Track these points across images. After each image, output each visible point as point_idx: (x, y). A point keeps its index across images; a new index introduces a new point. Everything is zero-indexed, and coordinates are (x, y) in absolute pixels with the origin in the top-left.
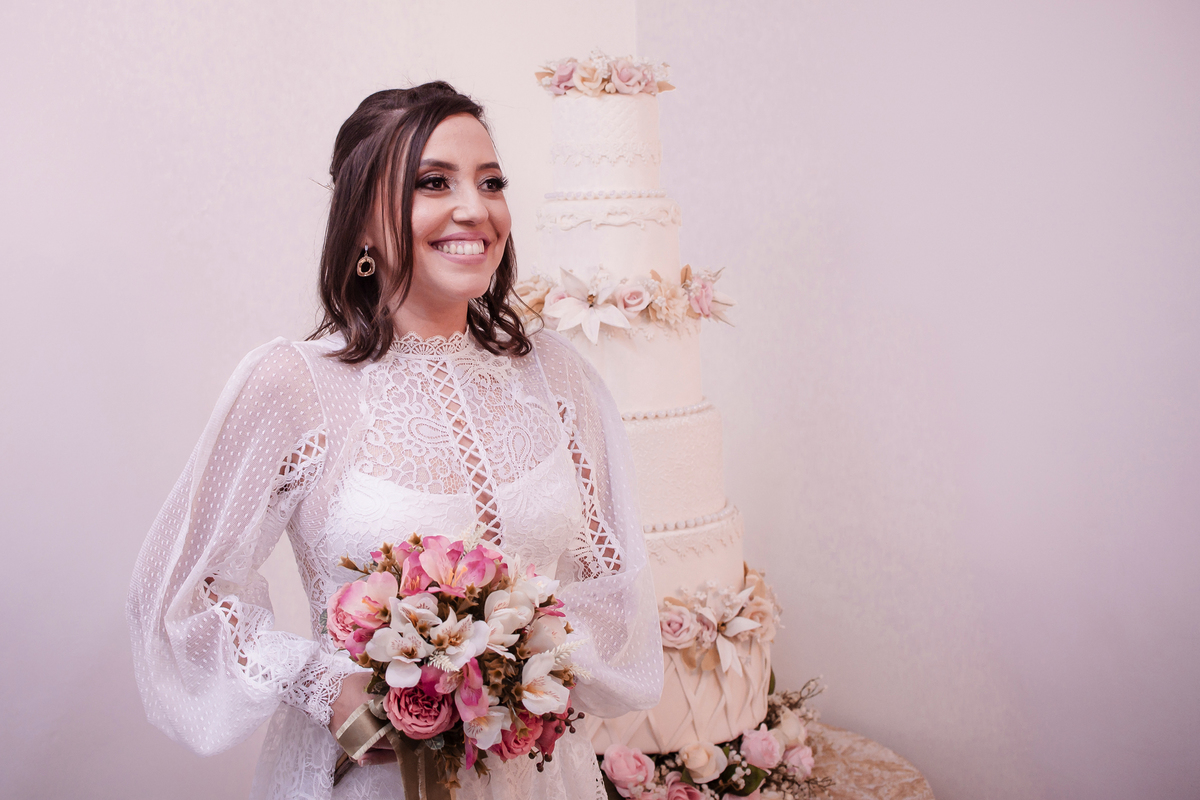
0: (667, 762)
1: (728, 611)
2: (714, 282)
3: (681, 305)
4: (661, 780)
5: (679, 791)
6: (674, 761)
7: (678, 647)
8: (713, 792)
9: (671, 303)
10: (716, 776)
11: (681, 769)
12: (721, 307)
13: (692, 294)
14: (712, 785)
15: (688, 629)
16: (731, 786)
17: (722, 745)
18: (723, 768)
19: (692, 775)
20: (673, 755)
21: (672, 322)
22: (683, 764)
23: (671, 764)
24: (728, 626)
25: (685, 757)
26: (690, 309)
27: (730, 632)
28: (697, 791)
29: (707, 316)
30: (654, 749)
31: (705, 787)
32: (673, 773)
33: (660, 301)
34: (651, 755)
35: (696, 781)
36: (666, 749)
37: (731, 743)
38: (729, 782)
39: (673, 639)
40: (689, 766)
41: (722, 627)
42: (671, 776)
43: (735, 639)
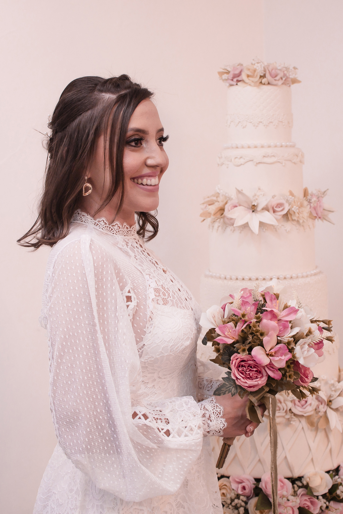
0: (297, 482)
1: (333, 393)
2: (322, 197)
3: (306, 211)
4: (295, 494)
5: (306, 500)
6: (301, 482)
7: (305, 415)
8: (325, 501)
9: (301, 210)
10: (326, 491)
11: (306, 487)
12: (326, 213)
13: (312, 205)
14: (324, 496)
15: (310, 404)
16: (334, 497)
17: (328, 472)
18: (330, 486)
19: (313, 491)
20: (300, 479)
21: (301, 221)
22: (308, 484)
23: (300, 484)
24: (333, 402)
25: (308, 479)
26: (311, 213)
27: (334, 406)
28: (316, 500)
29: (320, 218)
30: (289, 475)
31: (320, 497)
32: (301, 490)
33: (295, 208)
34: (288, 479)
35: (316, 494)
36: (296, 475)
37: (333, 471)
38: (334, 494)
39: (301, 410)
40: (311, 485)
41: (330, 402)
42: (301, 491)
43: (336, 410)
